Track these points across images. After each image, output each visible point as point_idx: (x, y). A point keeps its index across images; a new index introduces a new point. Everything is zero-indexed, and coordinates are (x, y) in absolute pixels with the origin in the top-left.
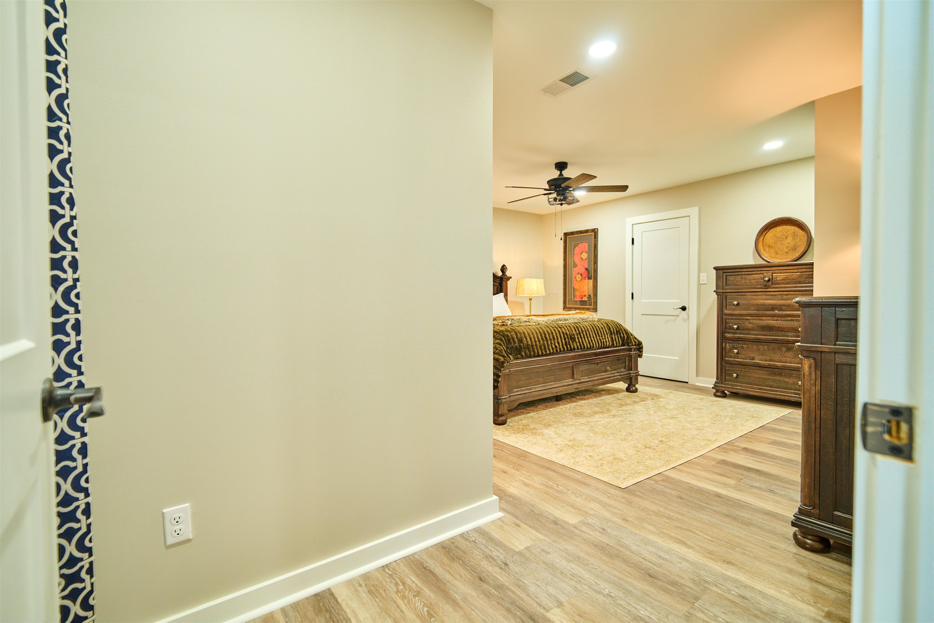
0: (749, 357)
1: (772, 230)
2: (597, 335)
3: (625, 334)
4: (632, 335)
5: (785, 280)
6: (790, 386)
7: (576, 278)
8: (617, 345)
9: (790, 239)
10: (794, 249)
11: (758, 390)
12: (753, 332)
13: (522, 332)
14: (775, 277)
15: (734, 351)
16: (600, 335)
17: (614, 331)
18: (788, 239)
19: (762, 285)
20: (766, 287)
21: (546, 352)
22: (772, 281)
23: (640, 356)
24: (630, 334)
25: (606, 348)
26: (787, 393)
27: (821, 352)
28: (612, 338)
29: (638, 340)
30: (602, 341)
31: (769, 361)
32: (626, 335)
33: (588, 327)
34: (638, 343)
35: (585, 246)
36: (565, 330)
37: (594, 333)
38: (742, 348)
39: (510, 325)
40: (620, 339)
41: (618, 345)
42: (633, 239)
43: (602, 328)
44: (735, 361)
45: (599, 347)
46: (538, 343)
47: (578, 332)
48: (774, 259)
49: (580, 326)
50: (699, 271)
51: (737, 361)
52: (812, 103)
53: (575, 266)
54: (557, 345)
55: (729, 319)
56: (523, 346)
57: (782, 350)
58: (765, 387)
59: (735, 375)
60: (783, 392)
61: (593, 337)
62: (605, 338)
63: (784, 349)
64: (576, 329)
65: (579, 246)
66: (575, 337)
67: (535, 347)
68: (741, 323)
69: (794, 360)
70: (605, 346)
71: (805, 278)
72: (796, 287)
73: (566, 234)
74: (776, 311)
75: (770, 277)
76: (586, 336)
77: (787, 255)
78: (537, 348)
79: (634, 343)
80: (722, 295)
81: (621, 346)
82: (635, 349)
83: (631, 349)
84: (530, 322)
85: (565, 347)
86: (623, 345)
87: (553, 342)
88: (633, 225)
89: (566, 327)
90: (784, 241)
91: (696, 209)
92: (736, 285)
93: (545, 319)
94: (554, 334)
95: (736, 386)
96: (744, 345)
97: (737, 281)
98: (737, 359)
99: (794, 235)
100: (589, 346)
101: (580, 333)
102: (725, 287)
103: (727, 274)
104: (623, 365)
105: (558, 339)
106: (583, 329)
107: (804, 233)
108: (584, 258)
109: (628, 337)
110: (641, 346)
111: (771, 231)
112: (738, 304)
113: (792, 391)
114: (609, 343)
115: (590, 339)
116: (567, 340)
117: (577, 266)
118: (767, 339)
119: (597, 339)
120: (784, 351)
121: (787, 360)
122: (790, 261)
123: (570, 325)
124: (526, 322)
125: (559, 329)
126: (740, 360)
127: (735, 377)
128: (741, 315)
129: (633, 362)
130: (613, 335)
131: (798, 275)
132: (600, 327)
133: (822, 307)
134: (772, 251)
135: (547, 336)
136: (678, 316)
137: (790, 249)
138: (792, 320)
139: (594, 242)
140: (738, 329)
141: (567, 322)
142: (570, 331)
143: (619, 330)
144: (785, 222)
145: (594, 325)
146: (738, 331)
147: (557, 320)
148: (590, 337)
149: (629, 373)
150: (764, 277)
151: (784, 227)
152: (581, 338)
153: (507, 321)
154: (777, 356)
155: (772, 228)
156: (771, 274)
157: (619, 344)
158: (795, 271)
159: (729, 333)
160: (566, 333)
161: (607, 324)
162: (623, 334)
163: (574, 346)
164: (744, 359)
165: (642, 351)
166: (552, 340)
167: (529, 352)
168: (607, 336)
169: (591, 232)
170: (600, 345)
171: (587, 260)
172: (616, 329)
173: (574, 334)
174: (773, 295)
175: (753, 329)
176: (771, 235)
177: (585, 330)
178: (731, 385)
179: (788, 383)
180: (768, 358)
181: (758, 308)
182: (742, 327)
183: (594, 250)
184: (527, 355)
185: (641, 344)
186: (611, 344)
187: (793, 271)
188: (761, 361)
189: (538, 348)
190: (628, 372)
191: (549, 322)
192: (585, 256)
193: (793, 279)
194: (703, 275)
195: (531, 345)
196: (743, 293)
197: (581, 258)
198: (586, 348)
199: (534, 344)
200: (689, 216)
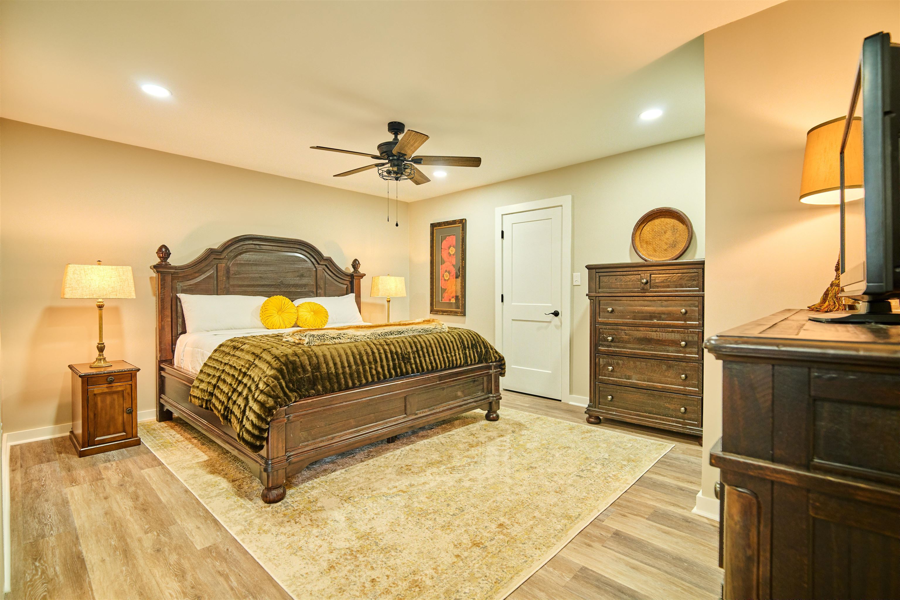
0: (625, 375)
1: (650, 223)
2: (444, 351)
3: (483, 348)
4: (492, 349)
5: (664, 283)
6: (671, 412)
7: (443, 277)
8: (471, 362)
9: (669, 233)
10: (674, 245)
11: (635, 417)
12: (629, 345)
13: (321, 354)
14: (654, 279)
15: (609, 368)
16: (448, 351)
17: (468, 345)
18: (667, 234)
19: (639, 288)
20: (644, 290)
21: (360, 381)
22: (650, 284)
23: (503, 374)
24: (489, 347)
25: (457, 367)
26: (668, 422)
27: (772, 482)
28: (466, 354)
29: (499, 356)
30: (451, 359)
31: (648, 382)
32: (485, 349)
33: (432, 342)
34: (499, 359)
35: (452, 240)
36: (395, 347)
37: (439, 349)
38: (618, 364)
39: (307, 344)
40: (476, 355)
41: (473, 362)
42: (503, 232)
43: (452, 342)
44: (610, 379)
45: (445, 367)
46: (347, 369)
47: (415, 349)
48: (652, 258)
49: (419, 342)
50: (573, 271)
51: (612, 380)
52: (701, 39)
53: (443, 262)
54: (380, 369)
55: (602, 329)
56: (319, 377)
57: (662, 368)
58: (643, 412)
59: (610, 397)
60: (663, 420)
61: (438, 355)
62: (455, 355)
63: (664, 367)
64: (413, 345)
65: (446, 239)
66: (409, 356)
67: (342, 376)
68: (616, 333)
69: (676, 381)
70: (455, 365)
71: (687, 280)
72: (677, 291)
73: (433, 226)
74: (655, 321)
75: (648, 279)
76: (426, 355)
77: (666, 252)
78: (345, 378)
79: (494, 359)
80: (595, 300)
81: (478, 363)
82: (495, 367)
83: (491, 366)
84: (342, 338)
85: (393, 371)
86: (480, 362)
87: (373, 366)
88: (502, 215)
89: (398, 342)
90: (662, 236)
91: (569, 197)
92: (610, 288)
93: (368, 332)
94: (377, 355)
95: (611, 411)
96: (619, 361)
97: (611, 283)
98: (612, 377)
99: (674, 229)
100: (430, 367)
101: (418, 351)
102: (598, 290)
103: (600, 274)
104: (481, 387)
105: (381, 361)
106: (424, 345)
107: (684, 227)
108: (452, 253)
109: (486, 352)
110: (503, 362)
111: (648, 224)
112: (612, 311)
113: (674, 419)
114: (461, 362)
115: (432, 358)
116: (397, 362)
117: (444, 262)
118: (645, 355)
119: (443, 357)
120: (664, 369)
121: (668, 380)
122: (670, 260)
123: (404, 340)
124: (334, 338)
125: (386, 347)
126: (616, 379)
127: (610, 399)
128: (616, 324)
129: (493, 382)
130: (467, 350)
131: (679, 276)
132: (449, 341)
133: (773, 366)
134: (650, 247)
135: (365, 358)
136: (550, 322)
137: (669, 245)
138: (673, 332)
139: (462, 235)
140: (612, 341)
141: (403, 335)
142: (403, 348)
143: (475, 343)
144: (664, 214)
145: (441, 338)
146: (612, 344)
147: (386, 334)
148: (434, 355)
149: (488, 398)
150: (642, 278)
151: (663, 219)
152: (419, 357)
153: (304, 338)
154: (656, 376)
155: (649, 221)
156: (649, 275)
157: (475, 360)
158: (676, 271)
159: (603, 346)
160: (397, 353)
161: (460, 336)
162: (481, 348)
163: (406, 369)
164: (619, 378)
165: (505, 368)
166: (373, 363)
167: (330, 384)
168: (459, 352)
169: (459, 224)
170: (447, 365)
171: (455, 256)
172: (472, 342)
173: (409, 352)
174: (651, 301)
175: (629, 342)
176: (648, 229)
177: (426, 345)
178: (606, 409)
179: (669, 409)
180: (646, 378)
181: (634, 316)
182: (617, 338)
183: (462, 244)
184: (327, 389)
185: (503, 359)
186: (463, 362)
187: (674, 272)
188: (638, 381)
189: (348, 376)
190: (486, 396)
191: (373, 337)
192: (452, 251)
193: (675, 281)
194: (577, 275)
195: (335, 374)
196: (617, 298)
197: (449, 253)
198: (426, 370)
199: (341, 371)
200: (561, 206)
